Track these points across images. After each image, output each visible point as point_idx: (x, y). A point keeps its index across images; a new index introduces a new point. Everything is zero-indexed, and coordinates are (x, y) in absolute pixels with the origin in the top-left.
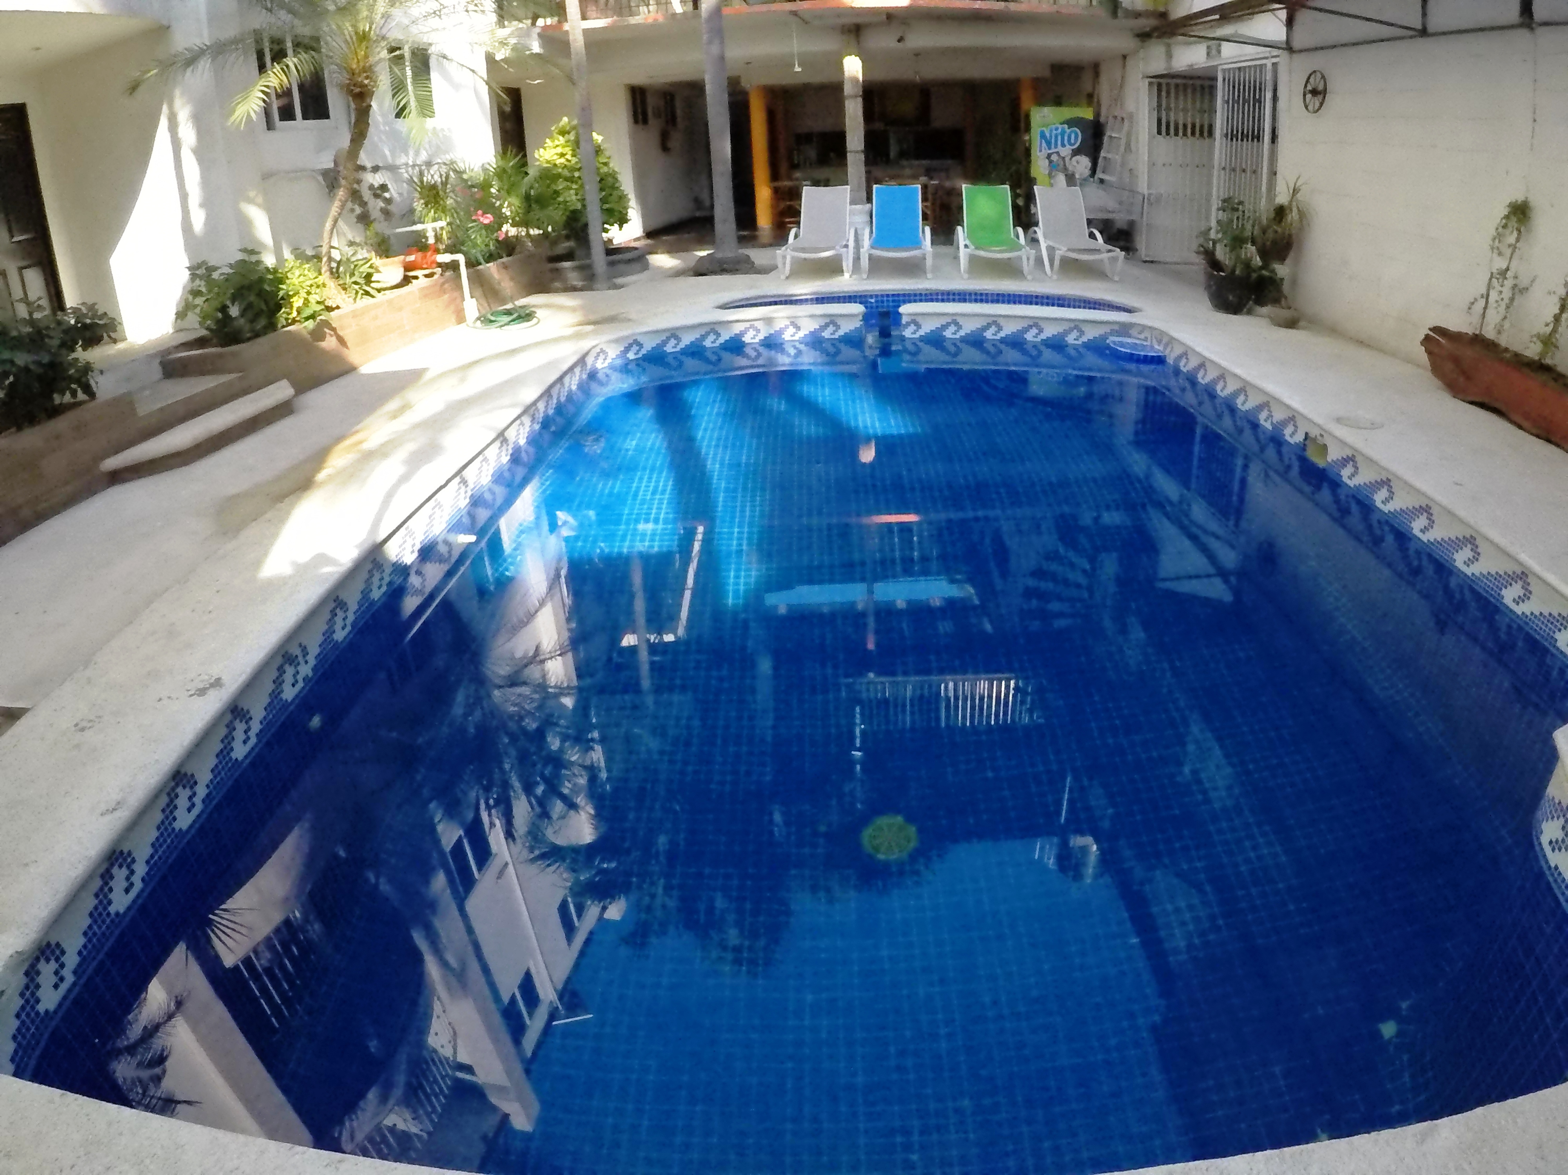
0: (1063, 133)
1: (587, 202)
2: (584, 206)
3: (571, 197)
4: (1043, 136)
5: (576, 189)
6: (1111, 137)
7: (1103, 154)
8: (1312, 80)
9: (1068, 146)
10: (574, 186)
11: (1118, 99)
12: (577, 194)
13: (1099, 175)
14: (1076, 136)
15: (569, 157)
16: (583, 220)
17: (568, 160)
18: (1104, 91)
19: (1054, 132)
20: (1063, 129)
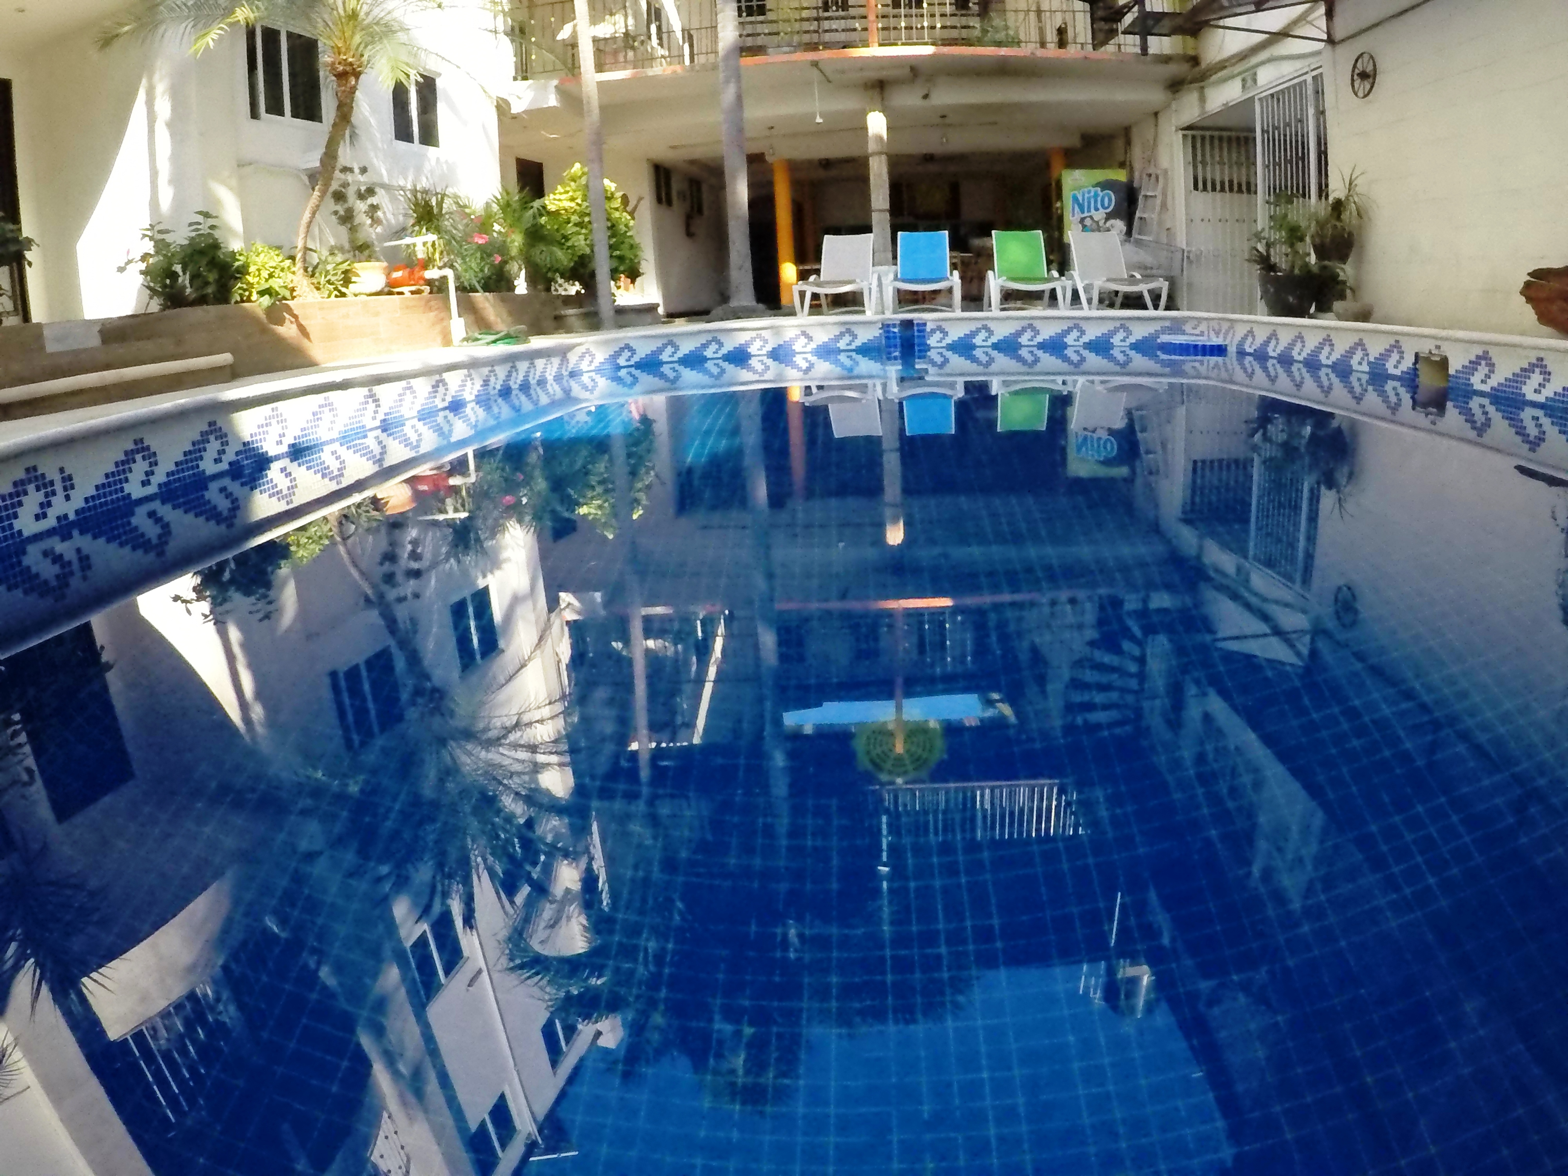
0: (1096, 195)
1: (596, 249)
2: (592, 251)
3: (580, 242)
4: (1075, 199)
5: (585, 235)
6: (1146, 197)
7: (1138, 214)
8: (1359, 65)
9: (1101, 210)
10: (584, 231)
11: (1151, 159)
12: (586, 240)
13: (1135, 235)
14: (1110, 199)
15: (579, 201)
16: (591, 266)
17: (578, 204)
18: (1137, 153)
19: (1086, 195)
20: (1096, 193)
